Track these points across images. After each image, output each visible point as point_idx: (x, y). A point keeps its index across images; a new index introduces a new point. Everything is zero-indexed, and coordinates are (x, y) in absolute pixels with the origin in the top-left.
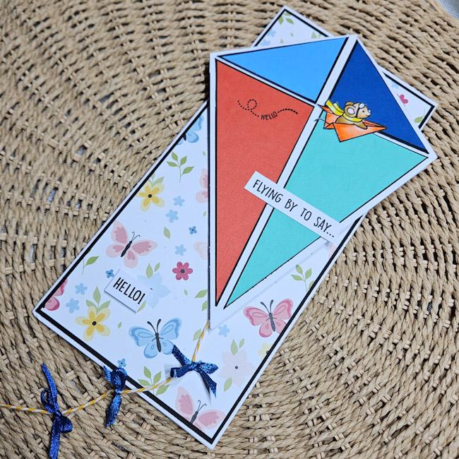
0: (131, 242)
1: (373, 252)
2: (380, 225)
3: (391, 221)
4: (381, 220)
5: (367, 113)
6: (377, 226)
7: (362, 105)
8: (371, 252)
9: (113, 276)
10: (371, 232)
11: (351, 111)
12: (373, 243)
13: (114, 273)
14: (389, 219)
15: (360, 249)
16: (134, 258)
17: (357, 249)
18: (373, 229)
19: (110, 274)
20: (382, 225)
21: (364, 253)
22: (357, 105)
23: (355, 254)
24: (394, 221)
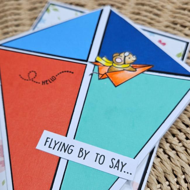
1: (176, 180)
2: (174, 152)
3: (184, 146)
4: (174, 147)
5: (133, 58)
6: (172, 154)
7: (127, 54)
8: (173, 180)
10: (168, 160)
11: (118, 60)
12: (173, 170)
14: (181, 144)
15: (162, 179)
17: (160, 181)
18: (169, 157)
20: (176, 151)
21: (167, 183)
22: (122, 55)
23: (159, 186)
24: (186, 145)
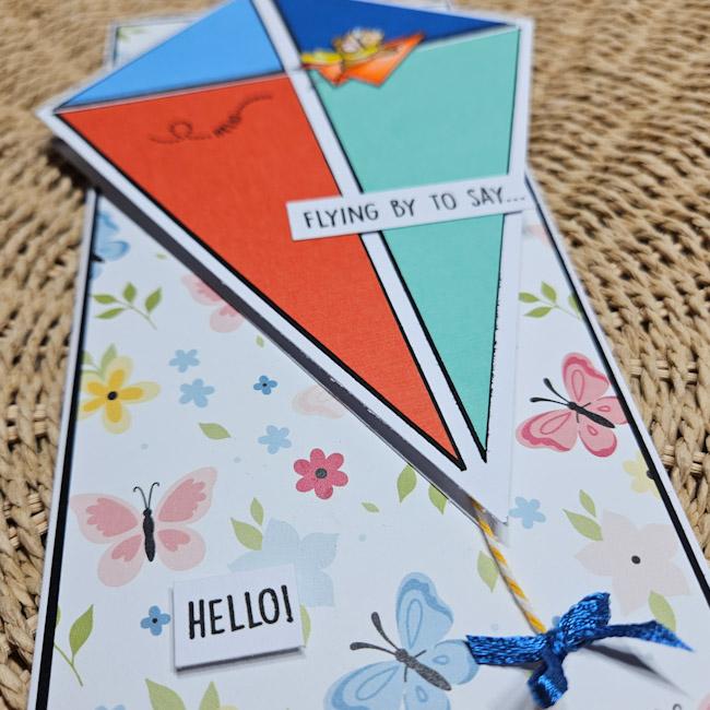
0: (147, 513)
9: (167, 619)
13: (164, 610)
16: (185, 538)
19: (155, 621)
